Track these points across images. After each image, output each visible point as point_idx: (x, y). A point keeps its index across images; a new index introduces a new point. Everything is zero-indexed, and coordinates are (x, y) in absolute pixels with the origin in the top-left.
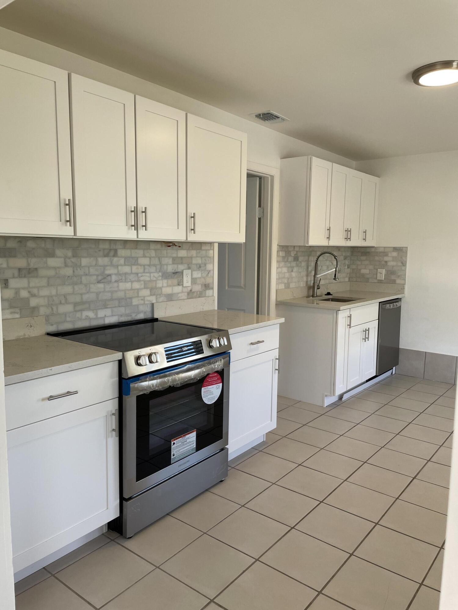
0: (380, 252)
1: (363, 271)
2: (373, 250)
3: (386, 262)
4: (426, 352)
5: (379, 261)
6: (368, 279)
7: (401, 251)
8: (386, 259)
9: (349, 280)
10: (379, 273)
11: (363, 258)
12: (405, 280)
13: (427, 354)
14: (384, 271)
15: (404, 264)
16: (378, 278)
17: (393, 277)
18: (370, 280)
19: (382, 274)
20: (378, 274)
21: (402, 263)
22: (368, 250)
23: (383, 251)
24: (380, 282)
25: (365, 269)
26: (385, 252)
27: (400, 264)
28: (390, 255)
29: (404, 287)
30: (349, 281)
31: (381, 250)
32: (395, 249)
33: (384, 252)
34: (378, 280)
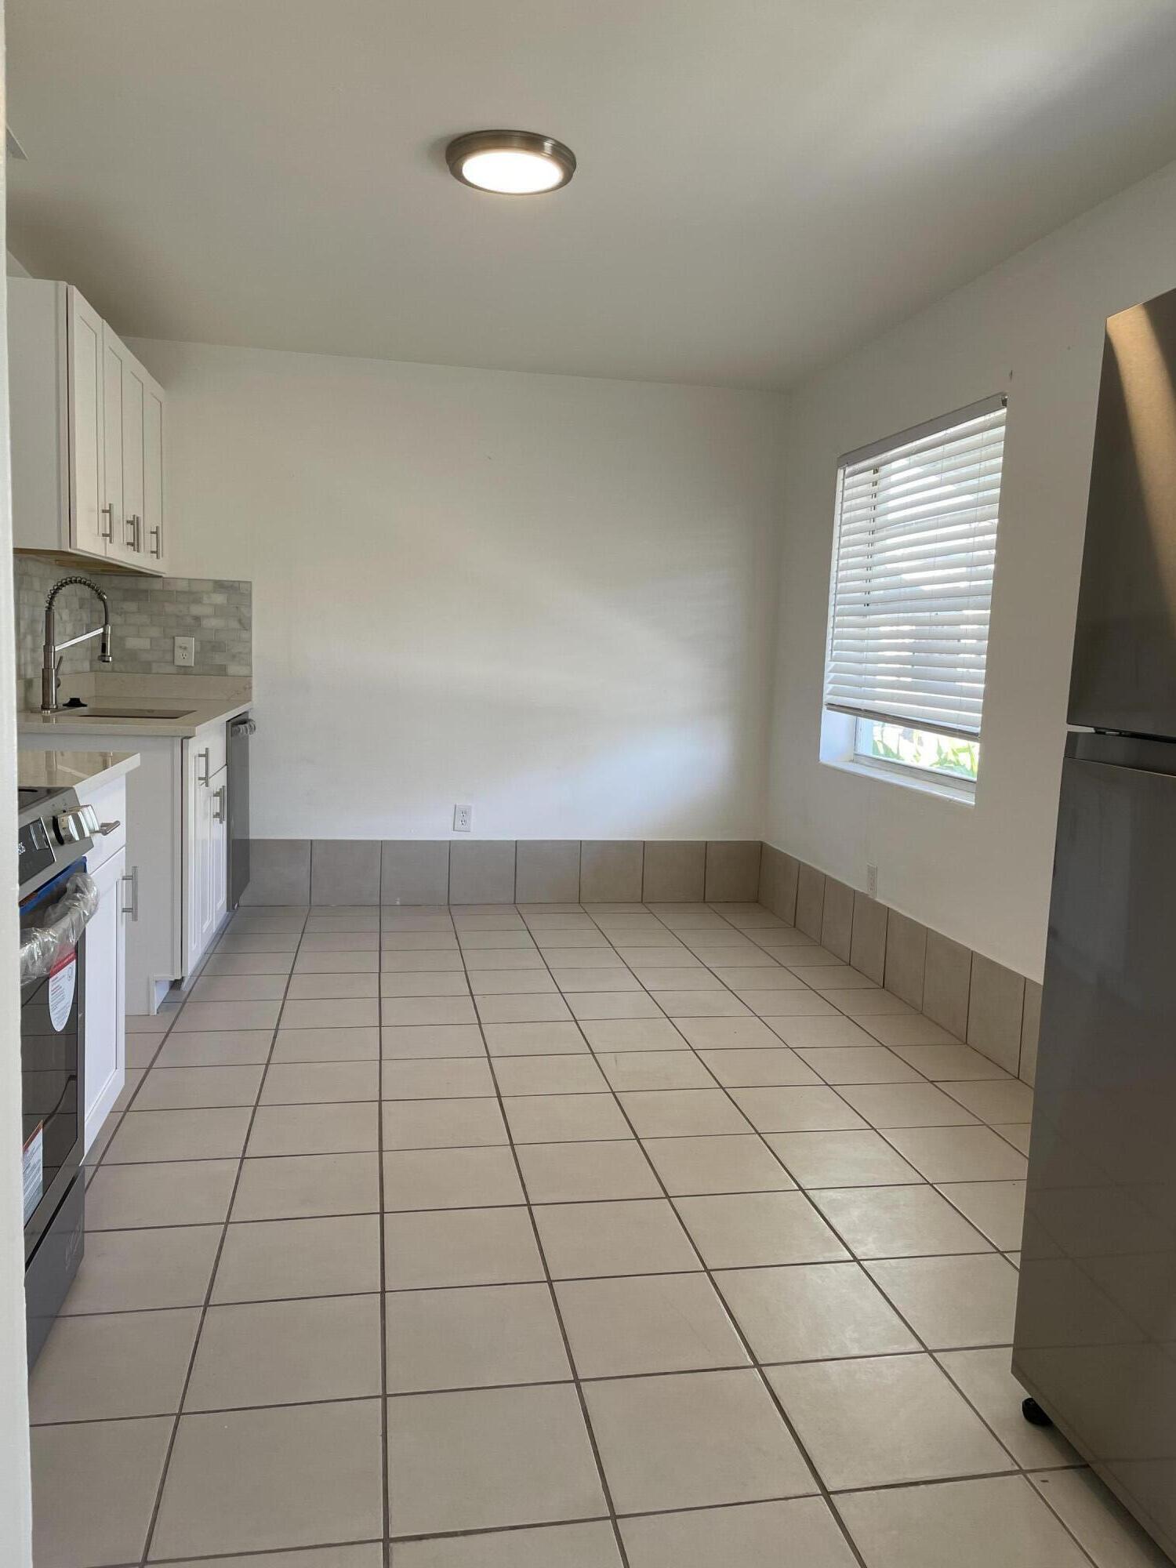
0: (177, 592)
1: (132, 643)
2: (157, 585)
3: (197, 619)
4: (311, 841)
5: (178, 616)
6: (149, 663)
7: (236, 593)
8: (196, 610)
9: (91, 668)
10: (181, 647)
11: (131, 606)
12: (250, 665)
13: (314, 844)
14: (191, 643)
15: (245, 624)
16: (179, 662)
17: (219, 659)
18: (155, 668)
19: (187, 650)
20: (178, 652)
21: (240, 621)
22: (143, 584)
23: (187, 589)
24: (184, 671)
25: (139, 636)
26: (192, 593)
27: (234, 624)
28: (206, 600)
29: (250, 683)
30: (91, 671)
31: (182, 586)
32: (220, 586)
33: (190, 593)
34: (178, 666)
